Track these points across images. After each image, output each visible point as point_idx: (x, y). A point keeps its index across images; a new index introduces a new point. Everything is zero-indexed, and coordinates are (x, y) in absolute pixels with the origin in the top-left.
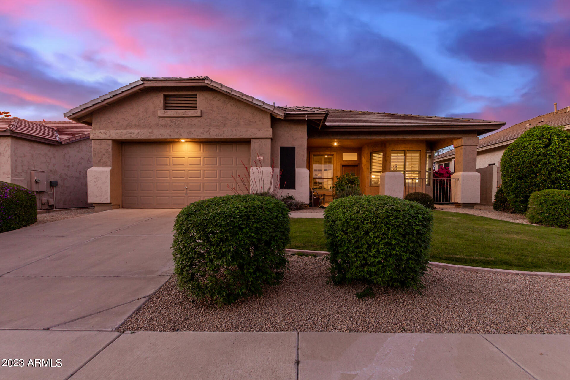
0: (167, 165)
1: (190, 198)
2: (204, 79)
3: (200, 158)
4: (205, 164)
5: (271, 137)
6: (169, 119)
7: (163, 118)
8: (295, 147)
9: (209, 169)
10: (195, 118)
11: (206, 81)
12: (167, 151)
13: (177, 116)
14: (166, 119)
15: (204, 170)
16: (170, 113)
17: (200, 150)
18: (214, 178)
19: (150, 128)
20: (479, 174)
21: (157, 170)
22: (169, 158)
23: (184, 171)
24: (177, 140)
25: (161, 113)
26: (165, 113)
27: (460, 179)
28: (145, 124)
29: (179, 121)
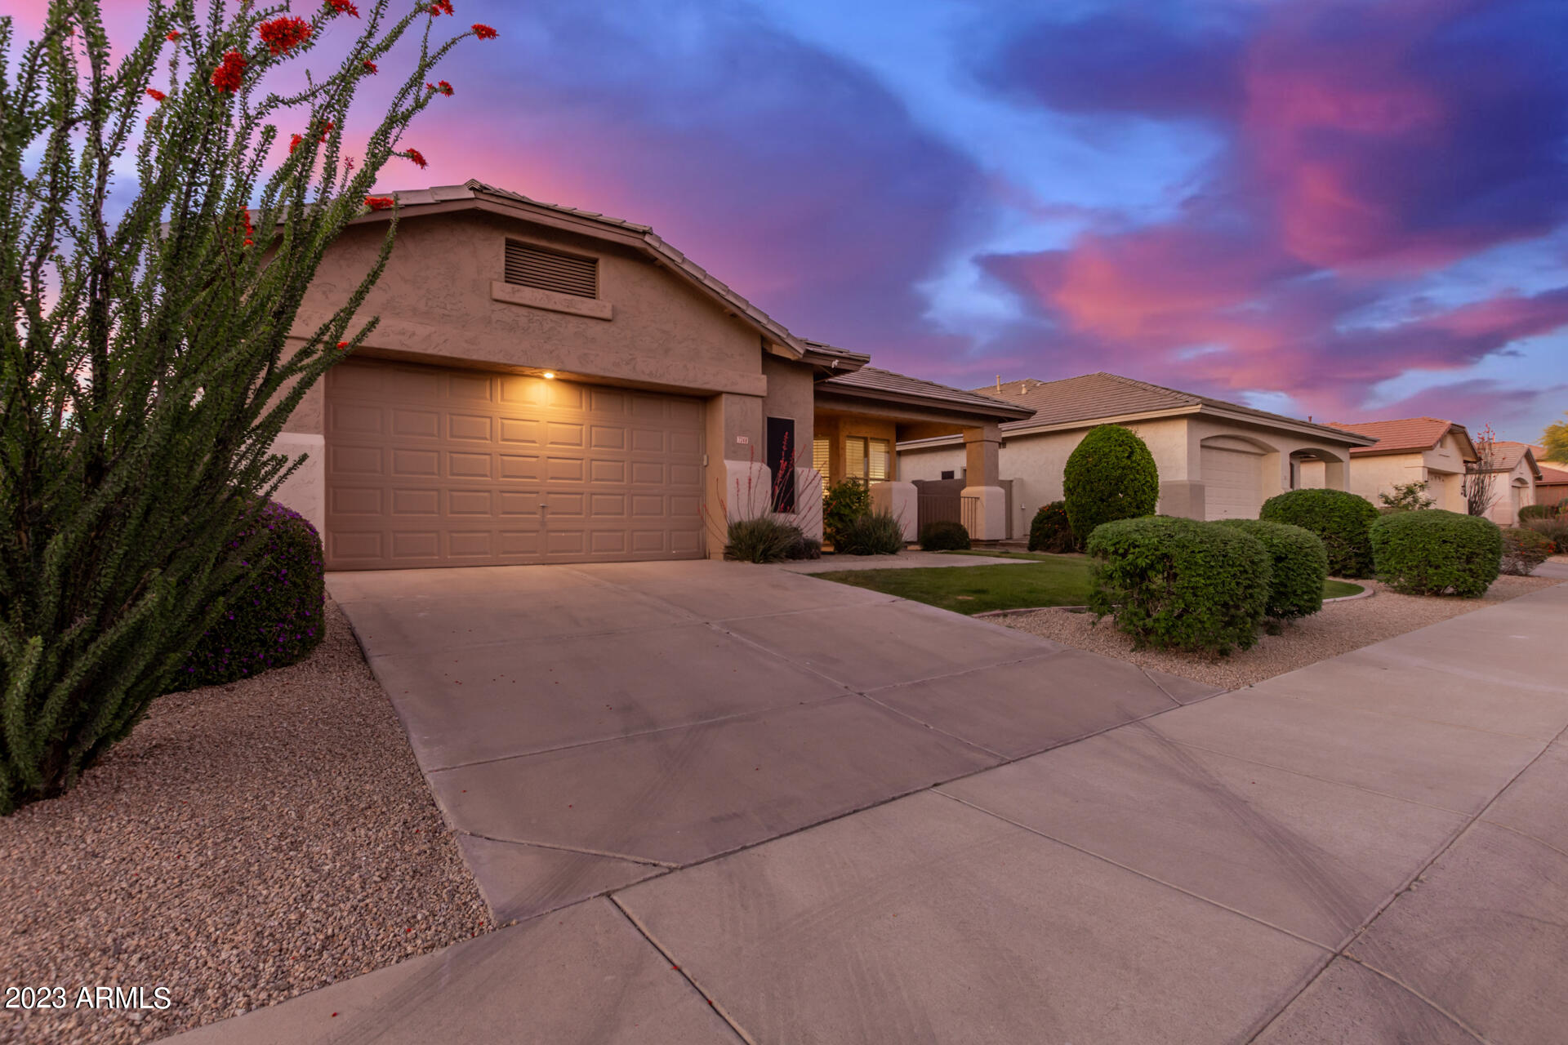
0: (486, 439)
1: (553, 534)
2: (644, 233)
3: (579, 427)
4: (593, 444)
5: (765, 394)
6: (524, 311)
7: (504, 306)
8: (793, 421)
9: (603, 457)
10: (594, 321)
11: (647, 238)
12: (486, 399)
13: (550, 307)
14: (514, 309)
15: (592, 460)
16: (528, 295)
17: (581, 407)
18: (616, 481)
19: (464, 326)
20: (1002, 491)
21: (451, 452)
22: (491, 418)
23: (534, 460)
24: (528, 372)
25: (503, 290)
26: (514, 293)
27: (983, 499)
28: (446, 312)
29: (551, 320)
